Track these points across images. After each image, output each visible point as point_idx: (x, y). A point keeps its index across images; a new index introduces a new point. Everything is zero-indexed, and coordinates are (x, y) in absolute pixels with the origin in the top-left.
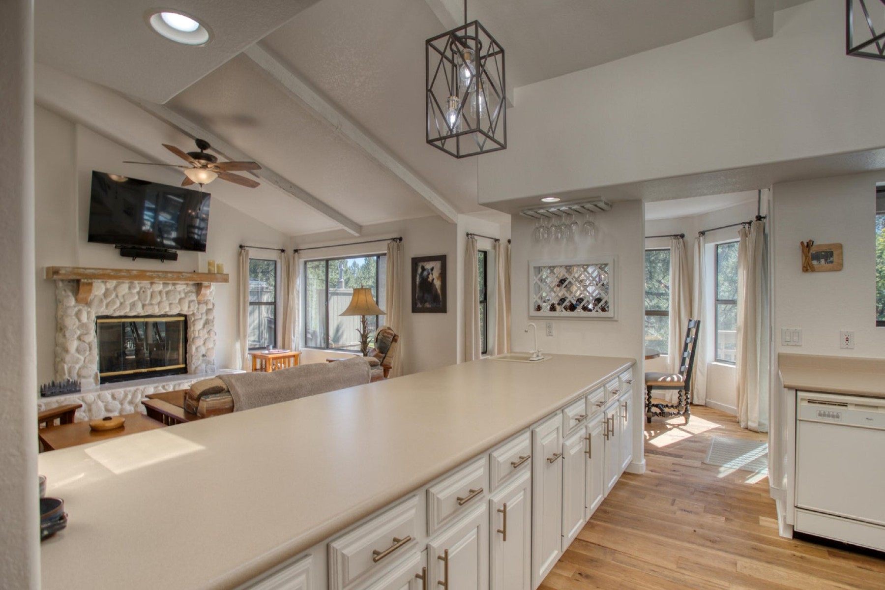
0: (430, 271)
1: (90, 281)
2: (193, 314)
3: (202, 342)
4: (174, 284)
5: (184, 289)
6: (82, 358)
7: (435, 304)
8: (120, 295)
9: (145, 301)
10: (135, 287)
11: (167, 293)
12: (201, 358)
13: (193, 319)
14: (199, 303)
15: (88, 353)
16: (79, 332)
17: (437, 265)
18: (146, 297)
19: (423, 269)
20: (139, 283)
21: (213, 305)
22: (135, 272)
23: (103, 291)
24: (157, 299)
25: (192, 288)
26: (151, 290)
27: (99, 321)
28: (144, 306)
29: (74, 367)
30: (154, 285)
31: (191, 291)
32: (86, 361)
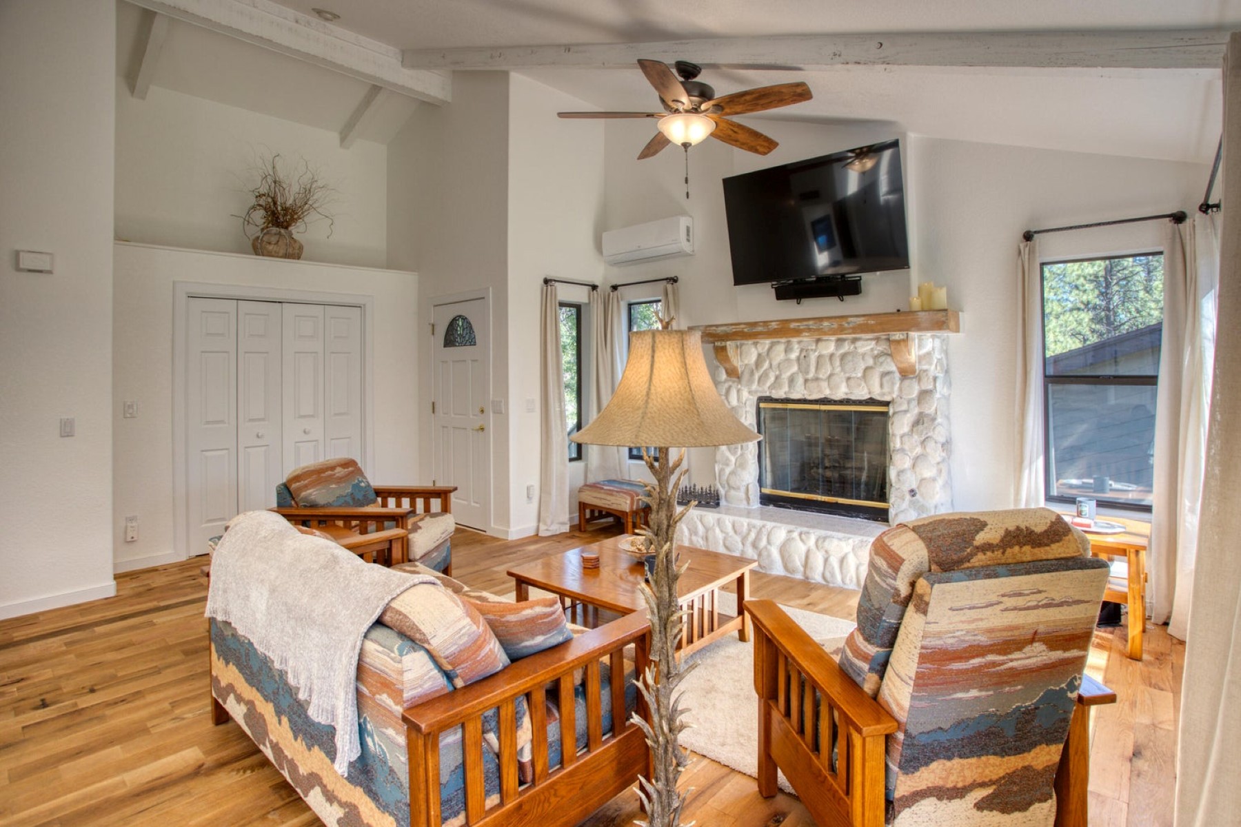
1: (723, 344)
2: (893, 401)
3: (907, 463)
4: (854, 341)
5: (872, 350)
6: (733, 459)
8: (775, 363)
9: (807, 372)
11: (843, 357)
12: (908, 497)
13: (892, 410)
14: (904, 376)
21: (935, 380)
22: (774, 325)
23: (754, 357)
24: (826, 370)
25: (884, 347)
26: (817, 354)
30: (820, 344)
31: (883, 354)
32: (737, 464)
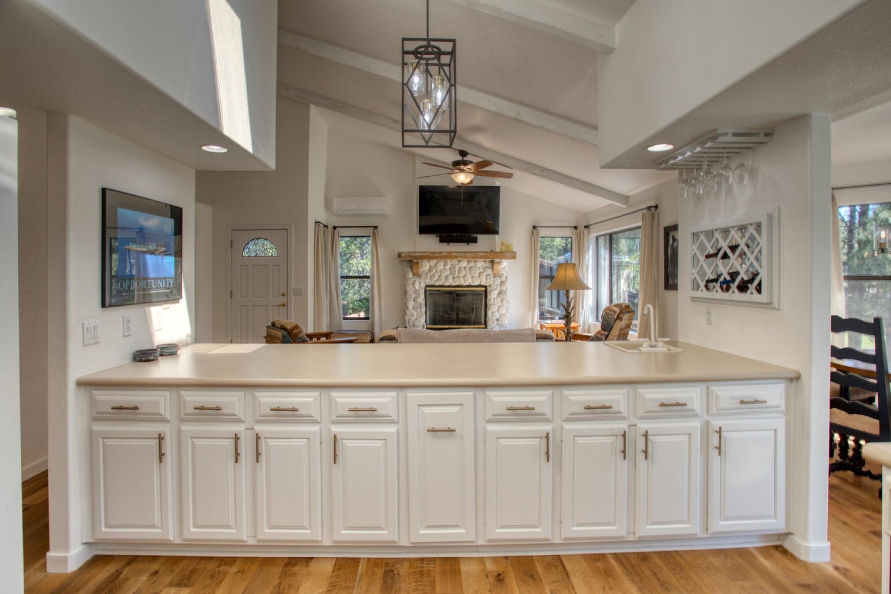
1: (418, 261)
2: (490, 286)
3: (496, 308)
4: (474, 262)
5: (483, 265)
6: (416, 313)
8: (438, 270)
9: (455, 274)
10: (447, 265)
11: (470, 268)
12: (496, 322)
13: (490, 289)
14: (495, 276)
15: (419, 310)
16: (414, 296)
18: (455, 271)
19: (674, 239)
20: (451, 261)
21: (506, 277)
22: (445, 254)
23: (428, 267)
24: (463, 273)
25: (488, 264)
26: (459, 267)
27: (427, 289)
28: (453, 278)
29: (411, 319)
30: (461, 263)
31: (487, 267)
32: (418, 315)
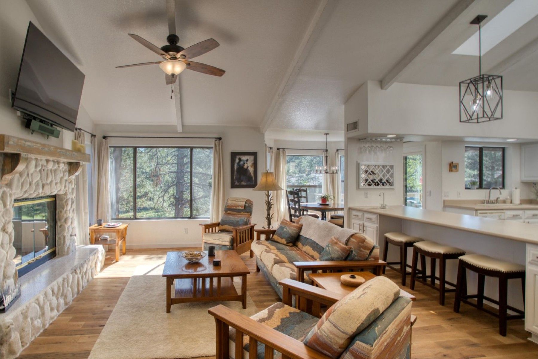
0: (245, 161)
5: (63, 168)
7: (249, 183)
9: (44, 180)
10: (38, 164)
11: (55, 172)
12: (70, 238)
17: (251, 158)
18: (44, 176)
19: (240, 160)
20: (41, 160)
24: (50, 178)
26: (47, 169)
28: (43, 186)
31: (66, 171)
